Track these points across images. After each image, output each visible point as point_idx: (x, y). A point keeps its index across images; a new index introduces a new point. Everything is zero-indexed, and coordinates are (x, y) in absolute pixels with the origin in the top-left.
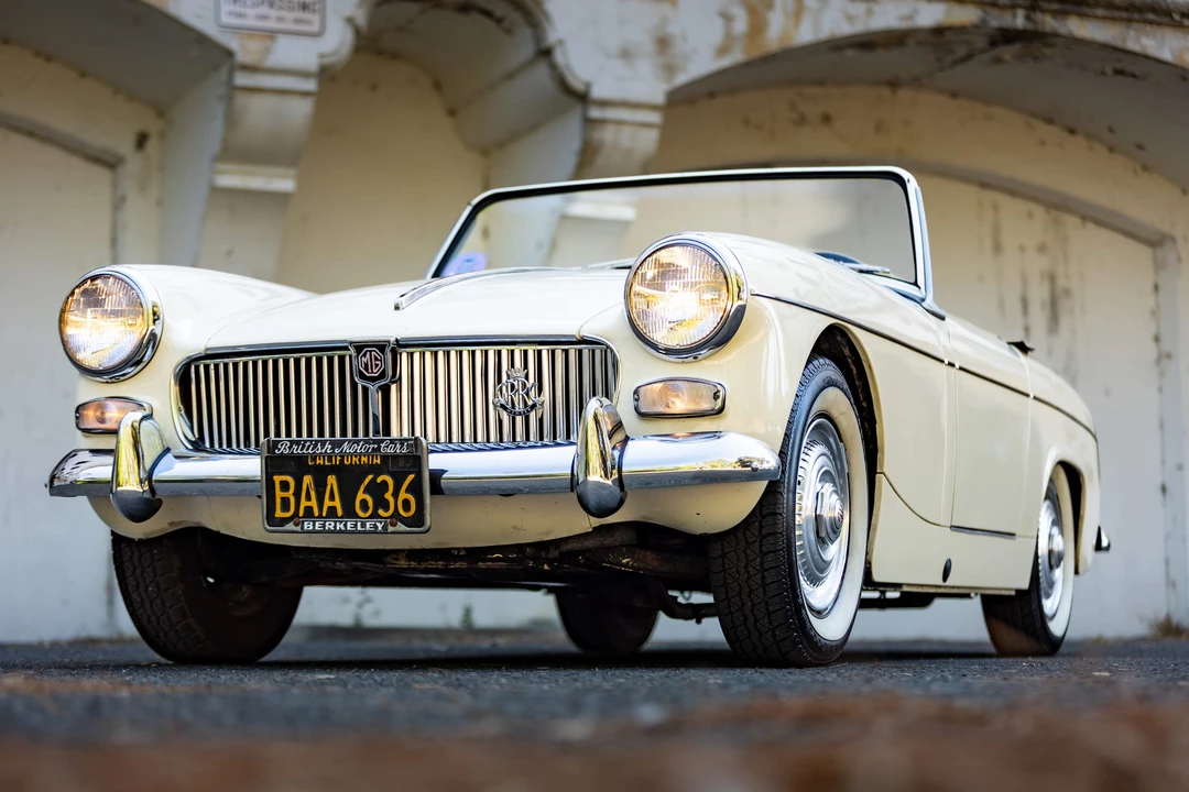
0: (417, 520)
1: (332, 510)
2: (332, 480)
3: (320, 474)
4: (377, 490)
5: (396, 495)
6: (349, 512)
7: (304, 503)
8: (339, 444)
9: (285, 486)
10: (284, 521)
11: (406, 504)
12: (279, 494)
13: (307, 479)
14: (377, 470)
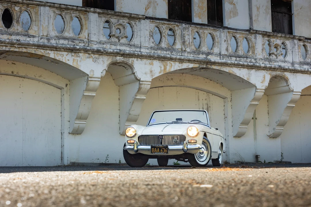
0: (167, 153)
1: (158, 152)
2: (158, 149)
3: (157, 148)
4: (163, 150)
5: (165, 150)
6: (160, 152)
7: (155, 151)
8: (159, 145)
9: (153, 149)
10: (153, 153)
11: (166, 151)
12: (152, 150)
13: (156, 149)
14: (163, 148)
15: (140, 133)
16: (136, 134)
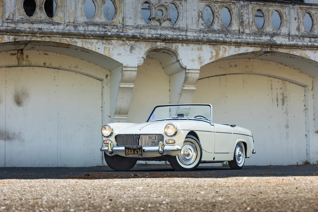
0: (142, 155)
1: (132, 154)
2: (132, 150)
4: (137, 152)
5: (139, 152)
6: (134, 154)
7: (129, 153)
8: (133, 146)
9: (127, 151)
10: (127, 155)
11: (140, 153)
12: (127, 152)
13: (130, 150)
14: (137, 149)
15: (116, 132)
16: (112, 133)
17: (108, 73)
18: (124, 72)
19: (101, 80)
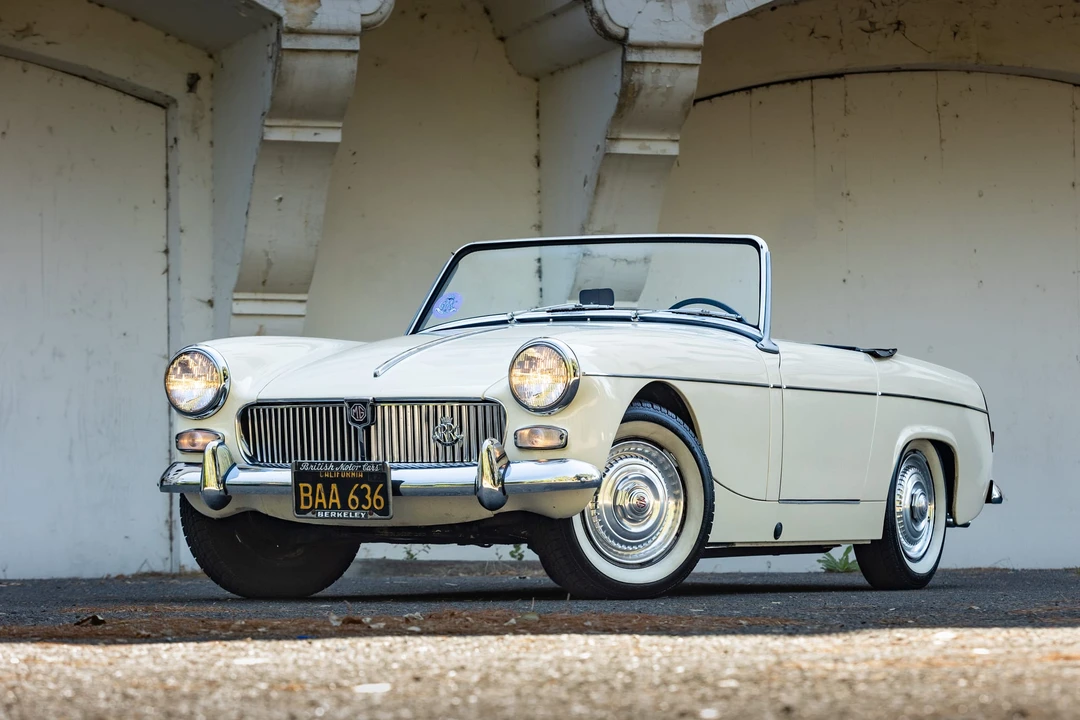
0: (385, 512)
1: (334, 505)
2: (334, 487)
3: (327, 483)
4: (361, 493)
5: (372, 496)
6: (345, 507)
7: (318, 501)
8: (338, 465)
9: (306, 490)
10: (306, 511)
11: (378, 501)
12: (303, 495)
13: (319, 486)
14: (361, 481)
15: (247, 389)
16: (222, 394)
17: (203, 66)
18: (289, 61)
19: (164, 104)
